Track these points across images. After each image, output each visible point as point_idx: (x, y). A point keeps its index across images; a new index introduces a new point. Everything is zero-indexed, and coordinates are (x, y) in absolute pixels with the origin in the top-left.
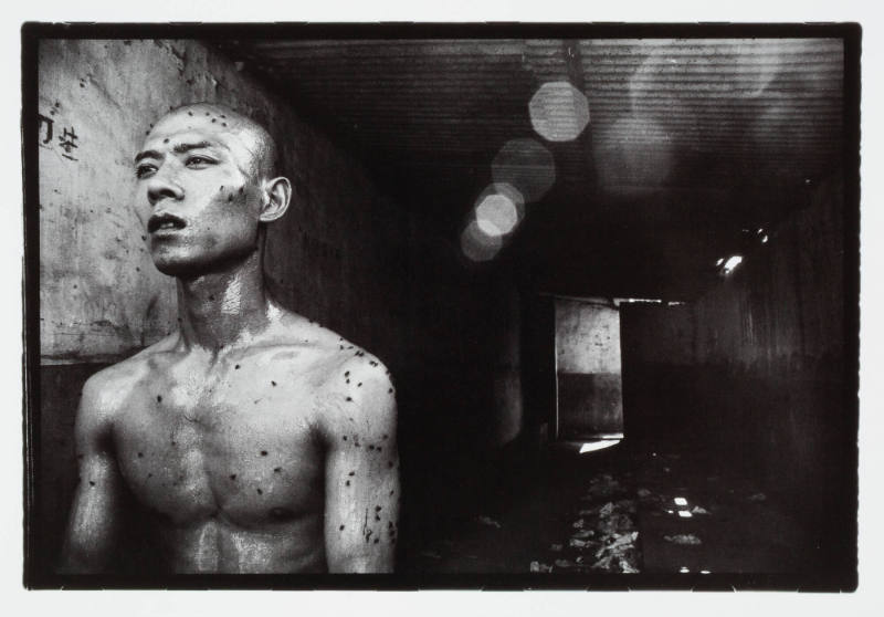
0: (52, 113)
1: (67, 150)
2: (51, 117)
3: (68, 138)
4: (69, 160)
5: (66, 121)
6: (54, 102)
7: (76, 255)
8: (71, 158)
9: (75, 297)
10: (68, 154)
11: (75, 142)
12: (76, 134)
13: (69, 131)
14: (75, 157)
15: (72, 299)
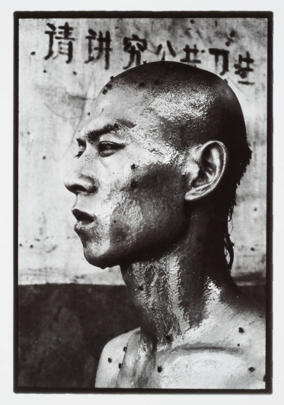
0: (228, 44)
1: (243, 76)
2: (226, 48)
3: (244, 65)
4: (245, 86)
5: (241, 48)
6: (228, 32)
7: (256, 178)
8: (247, 83)
9: (256, 220)
10: (244, 80)
11: (251, 66)
12: (252, 57)
13: (244, 56)
14: (250, 81)
15: (252, 221)
